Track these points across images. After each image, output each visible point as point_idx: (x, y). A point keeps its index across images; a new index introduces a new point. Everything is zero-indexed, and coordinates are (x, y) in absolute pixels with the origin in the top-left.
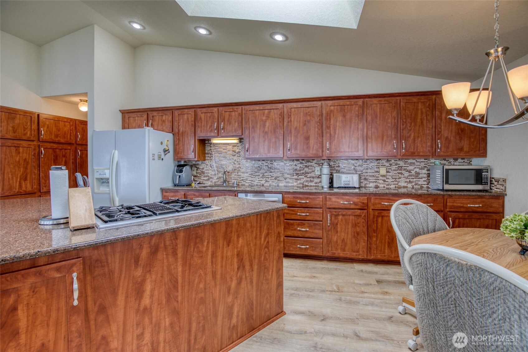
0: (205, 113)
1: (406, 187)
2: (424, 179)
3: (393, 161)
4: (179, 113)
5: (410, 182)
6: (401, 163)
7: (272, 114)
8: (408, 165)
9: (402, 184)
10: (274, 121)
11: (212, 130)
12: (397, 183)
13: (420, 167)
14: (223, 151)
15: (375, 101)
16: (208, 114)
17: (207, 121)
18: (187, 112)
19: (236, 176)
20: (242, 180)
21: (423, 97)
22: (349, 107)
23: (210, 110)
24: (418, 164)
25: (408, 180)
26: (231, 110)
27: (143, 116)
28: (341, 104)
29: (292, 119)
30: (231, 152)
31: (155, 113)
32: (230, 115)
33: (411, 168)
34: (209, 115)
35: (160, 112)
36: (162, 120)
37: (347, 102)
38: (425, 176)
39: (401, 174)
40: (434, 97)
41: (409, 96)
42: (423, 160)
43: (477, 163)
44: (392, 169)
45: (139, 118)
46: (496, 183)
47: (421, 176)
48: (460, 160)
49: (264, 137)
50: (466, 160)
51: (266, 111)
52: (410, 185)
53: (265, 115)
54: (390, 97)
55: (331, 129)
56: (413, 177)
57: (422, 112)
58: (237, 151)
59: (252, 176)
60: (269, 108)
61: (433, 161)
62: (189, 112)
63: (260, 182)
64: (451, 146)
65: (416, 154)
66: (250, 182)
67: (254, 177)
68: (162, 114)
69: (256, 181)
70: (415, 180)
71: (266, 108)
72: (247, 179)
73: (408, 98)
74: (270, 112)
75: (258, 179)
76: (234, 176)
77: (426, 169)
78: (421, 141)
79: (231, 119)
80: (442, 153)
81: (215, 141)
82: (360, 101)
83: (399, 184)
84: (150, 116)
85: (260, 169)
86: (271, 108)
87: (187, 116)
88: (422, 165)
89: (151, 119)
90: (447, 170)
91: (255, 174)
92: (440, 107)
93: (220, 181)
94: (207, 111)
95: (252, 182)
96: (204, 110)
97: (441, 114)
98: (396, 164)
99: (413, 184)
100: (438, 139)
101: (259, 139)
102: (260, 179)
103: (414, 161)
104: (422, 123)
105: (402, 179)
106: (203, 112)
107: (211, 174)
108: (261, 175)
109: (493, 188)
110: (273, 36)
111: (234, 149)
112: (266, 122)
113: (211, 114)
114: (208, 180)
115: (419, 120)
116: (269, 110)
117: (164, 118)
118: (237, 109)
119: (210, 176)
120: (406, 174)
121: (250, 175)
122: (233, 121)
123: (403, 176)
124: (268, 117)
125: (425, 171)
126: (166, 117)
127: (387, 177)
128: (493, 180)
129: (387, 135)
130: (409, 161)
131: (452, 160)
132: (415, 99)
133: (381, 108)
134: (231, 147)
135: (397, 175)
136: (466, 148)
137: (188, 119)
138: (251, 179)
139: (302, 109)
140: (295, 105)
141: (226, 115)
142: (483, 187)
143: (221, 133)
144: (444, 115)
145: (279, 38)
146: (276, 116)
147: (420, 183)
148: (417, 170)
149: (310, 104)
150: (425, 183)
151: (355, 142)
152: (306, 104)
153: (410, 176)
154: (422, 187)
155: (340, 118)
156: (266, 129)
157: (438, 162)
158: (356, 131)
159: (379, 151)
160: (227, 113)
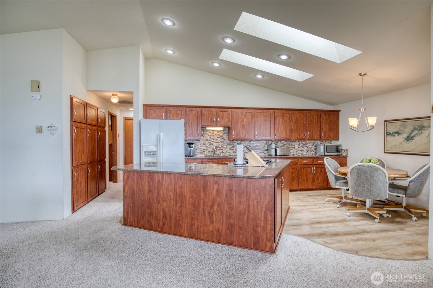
0: (207, 111)
1: (306, 155)
2: (313, 151)
4: (190, 110)
5: (308, 152)
6: (304, 143)
7: (247, 115)
8: (307, 144)
9: (304, 153)
10: (248, 119)
11: (211, 122)
12: (302, 153)
13: (312, 145)
14: (212, 135)
15: (297, 112)
16: (209, 112)
17: (208, 116)
18: (195, 109)
19: (220, 150)
20: (224, 152)
21: (316, 112)
22: (285, 114)
23: (211, 110)
24: (311, 143)
25: (307, 151)
26: (224, 111)
27: (162, 109)
28: (282, 112)
29: (258, 119)
30: (217, 136)
31: (171, 109)
32: (223, 114)
33: (308, 145)
35: (175, 108)
36: (176, 114)
37: (285, 112)
38: (314, 149)
39: (304, 148)
40: (320, 112)
41: (311, 111)
43: (334, 143)
44: (300, 146)
45: (158, 111)
46: (343, 152)
47: (312, 149)
48: (327, 142)
49: (242, 128)
50: (329, 142)
51: (244, 113)
52: (307, 154)
53: (243, 115)
54: (303, 111)
55: (277, 125)
56: (309, 150)
57: (316, 119)
58: (221, 135)
59: (230, 150)
60: (246, 112)
61: (317, 142)
62: (196, 109)
63: (234, 153)
64: (326, 135)
65: (313, 139)
66: (228, 153)
67: (231, 150)
68: (177, 110)
69: (232, 153)
70: (310, 151)
71: (244, 111)
72: (226, 152)
73: (311, 112)
74: (246, 114)
75: (233, 152)
76: (218, 150)
77: (314, 146)
78: (315, 132)
79: (224, 116)
80: (323, 138)
81: (208, 128)
82: (290, 112)
83: (303, 153)
84: (168, 110)
85: (234, 146)
86: (247, 112)
87: (195, 112)
88: (313, 144)
89: (168, 112)
90: (326, 146)
91: (231, 149)
92: (323, 117)
93: (209, 153)
94: (209, 110)
95: (230, 154)
96: (207, 109)
97: (323, 120)
98: (302, 143)
99: (309, 153)
100: (322, 132)
101: (240, 129)
102: (234, 152)
103: (309, 142)
104: (316, 124)
105: (304, 151)
106: (206, 110)
107: (203, 149)
109: (342, 154)
110: (256, 76)
111: (219, 134)
112: (244, 119)
113: (211, 112)
114: (202, 152)
115: (314, 123)
116: (246, 113)
117: (178, 112)
118: (227, 110)
119: (203, 150)
120: (306, 148)
121: (229, 150)
122: (225, 118)
123: (305, 149)
124: (245, 116)
125: (314, 147)
126: (179, 112)
127: (298, 150)
128: (342, 150)
129: (302, 129)
130: (308, 142)
131: (324, 142)
132: (313, 113)
133: (299, 116)
134: (217, 132)
135: (302, 149)
136: (332, 137)
137: (195, 114)
138: (229, 152)
139: (263, 113)
140: (259, 111)
141: (220, 114)
142: (339, 153)
143: (218, 124)
144: (324, 121)
145: (259, 76)
146: (250, 117)
147: (312, 152)
148: (311, 146)
149: (267, 111)
150: (314, 152)
151: (288, 132)
152: (265, 111)
153: (308, 149)
154: (312, 155)
155: (281, 120)
156: (244, 123)
157: (319, 142)
158: (288, 127)
159: (298, 137)
160: (221, 112)
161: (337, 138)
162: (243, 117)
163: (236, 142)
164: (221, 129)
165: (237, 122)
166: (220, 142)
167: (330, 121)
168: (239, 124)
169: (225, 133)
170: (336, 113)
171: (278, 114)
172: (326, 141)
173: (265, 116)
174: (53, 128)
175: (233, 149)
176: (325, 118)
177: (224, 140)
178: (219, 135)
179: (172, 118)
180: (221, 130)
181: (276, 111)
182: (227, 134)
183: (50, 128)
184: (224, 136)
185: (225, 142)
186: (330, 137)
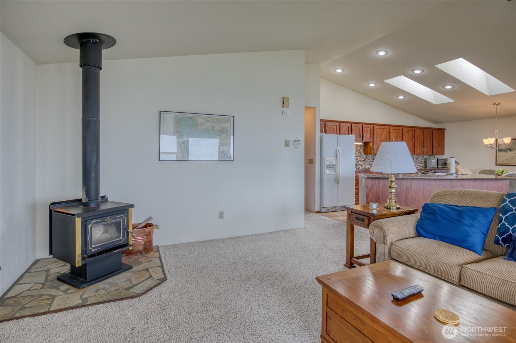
2: (423, 164)
3: (414, 156)
5: (419, 165)
6: (416, 157)
7: (384, 131)
9: (417, 166)
10: (385, 135)
11: (359, 137)
15: (418, 130)
17: (356, 132)
18: (347, 125)
21: (430, 130)
23: (359, 126)
24: (421, 157)
26: (368, 127)
29: (391, 135)
31: (329, 124)
32: (367, 130)
33: (419, 159)
34: (357, 128)
35: (332, 123)
36: (333, 128)
37: (409, 129)
38: (423, 163)
39: (416, 162)
40: (433, 130)
42: (423, 156)
43: (440, 157)
47: (422, 162)
51: (382, 129)
52: (419, 167)
53: (381, 131)
54: (421, 128)
57: (430, 136)
58: (359, 149)
61: (425, 156)
64: (437, 150)
65: (428, 153)
68: (333, 125)
73: (426, 130)
74: (383, 130)
78: (429, 148)
80: (435, 153)
82: (413, 129)
84: (326, 125)
86: (384, 128)
88: (422, 158)
90: (439, 160)
92: (434, 134)
94: (357, 126)
99: (420, 166)
100: (434, 147)
101: (379, 144)
103: (420, 156)
106: (355, 126)
108: (369, 163)
109: (448, 166)
110: (399, 97)
111: (357, 148)
115: (429, 139)
118: (371, 126)
120: (418, 162)
122: (368, 133)
125: (423, 161)
126: (335, 127)
128: (448, 163)
129: (421, 145)
130: (419, 156)
131: (430, 156)
132: (428, 130)
137: (347, 129)
138: (364, 165)
139: (395, 130)
140: (393, 128)
141: (365, 129)
142: (444, 166)
143: (363, 139)
144: (435, 138)
145: (401, 97)
146: (386, 133)
147: (422, 166)
148: (421, 160)
149: (398, 128)
150: (423, 166)
151: (411, 147)
152: (397, 128)
153: (419, 163)
154: (422, 168)
155: (407, 136)
156: (382, 139)
157: (427, 157)
158: (412, 142)
159: (418, 151)
160: (366, 128)
161: (443, 153)
162: (381, 133)
163: (370, 156)
164: (360, 143)
165: (377, 137)
166: (358, 156)
167: (439, 138)
168: (379, 139)
169: (361, 147)
170: (443, 131)
171: (405, 131)
172: (431, 156)
173: (396, 133)
174: (299, 142)
175: (367, 162)
176: (436, 135)
177: (361, 154)
178: (357, 150)
179: (329, 133)
180: (358, 145)
181: (404, 128)
182: (363, 148)
183: (296, 142)
184: (361, 150)
185: (362, 156)
186: (439, 152)
